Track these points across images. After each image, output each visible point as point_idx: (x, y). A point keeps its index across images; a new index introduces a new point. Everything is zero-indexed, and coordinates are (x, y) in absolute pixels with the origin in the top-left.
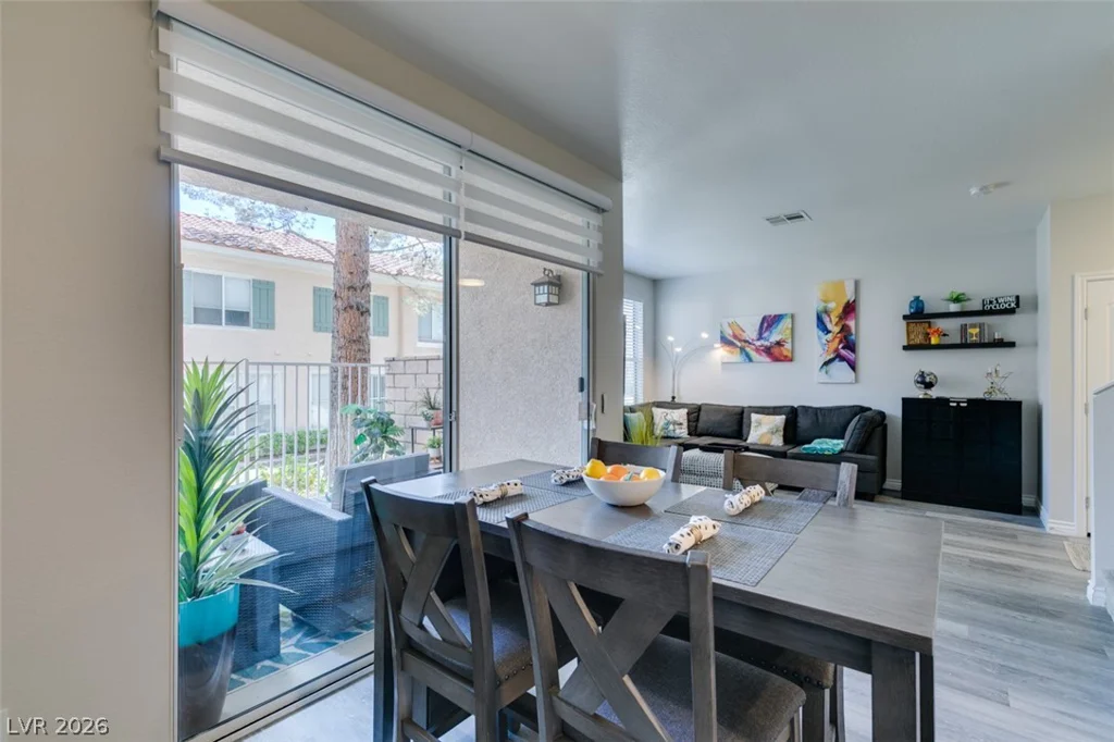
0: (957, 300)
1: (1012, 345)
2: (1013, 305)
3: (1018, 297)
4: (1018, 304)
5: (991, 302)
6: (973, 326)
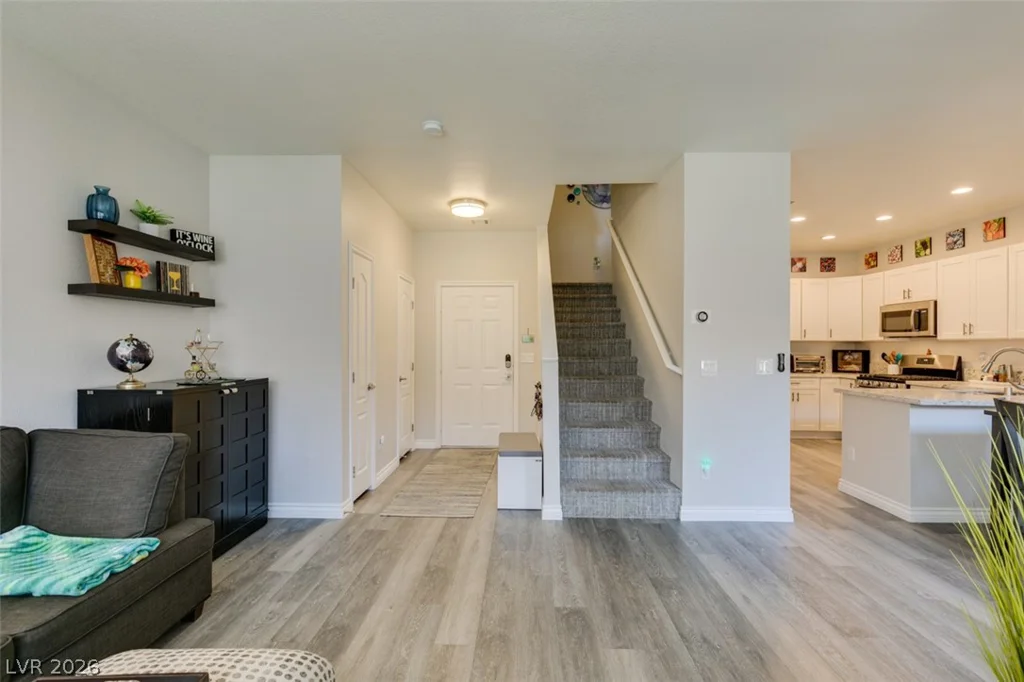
0: (147, 217)
1: (210, 303)
2: (210, 249)
3: (213, 239)
4: (213, 249)
5: (185, 237)
6: (174, 268)
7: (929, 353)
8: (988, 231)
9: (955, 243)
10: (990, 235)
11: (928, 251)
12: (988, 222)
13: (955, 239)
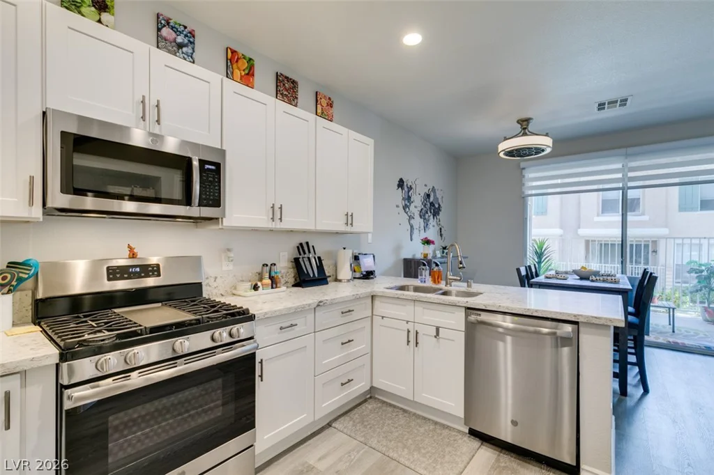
7: (133, 255)
8: (235, 66)
9: (180, 46)
10: (237, 73)
11: (105, 17)
12: (235, 52)
13: (180, 39)
